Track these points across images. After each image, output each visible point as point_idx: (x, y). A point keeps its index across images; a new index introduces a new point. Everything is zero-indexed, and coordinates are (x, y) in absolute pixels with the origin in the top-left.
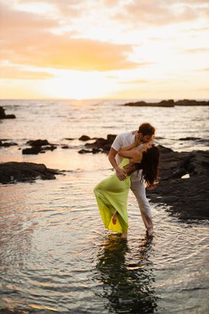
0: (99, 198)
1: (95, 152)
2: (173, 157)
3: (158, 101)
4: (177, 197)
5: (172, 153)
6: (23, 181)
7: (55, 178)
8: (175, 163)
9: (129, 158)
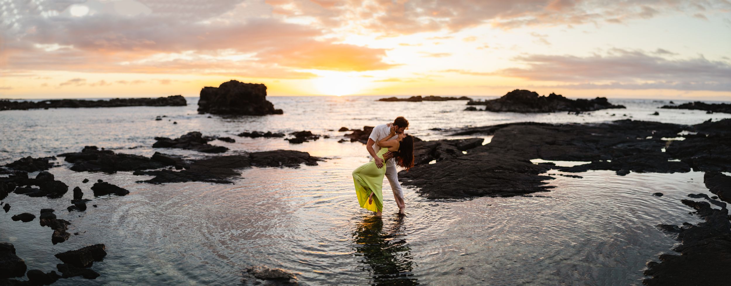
0: (357, 181)
1: (352, 141)
2: (422, 145)
3: (408, 97)
4: (425, 180)
5: (420, 142)
6: (290, 166)
7: (317, 165)
8: (424, 150)
9: (389, 147)
